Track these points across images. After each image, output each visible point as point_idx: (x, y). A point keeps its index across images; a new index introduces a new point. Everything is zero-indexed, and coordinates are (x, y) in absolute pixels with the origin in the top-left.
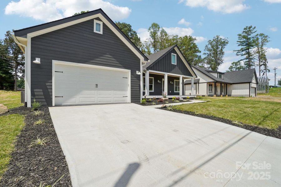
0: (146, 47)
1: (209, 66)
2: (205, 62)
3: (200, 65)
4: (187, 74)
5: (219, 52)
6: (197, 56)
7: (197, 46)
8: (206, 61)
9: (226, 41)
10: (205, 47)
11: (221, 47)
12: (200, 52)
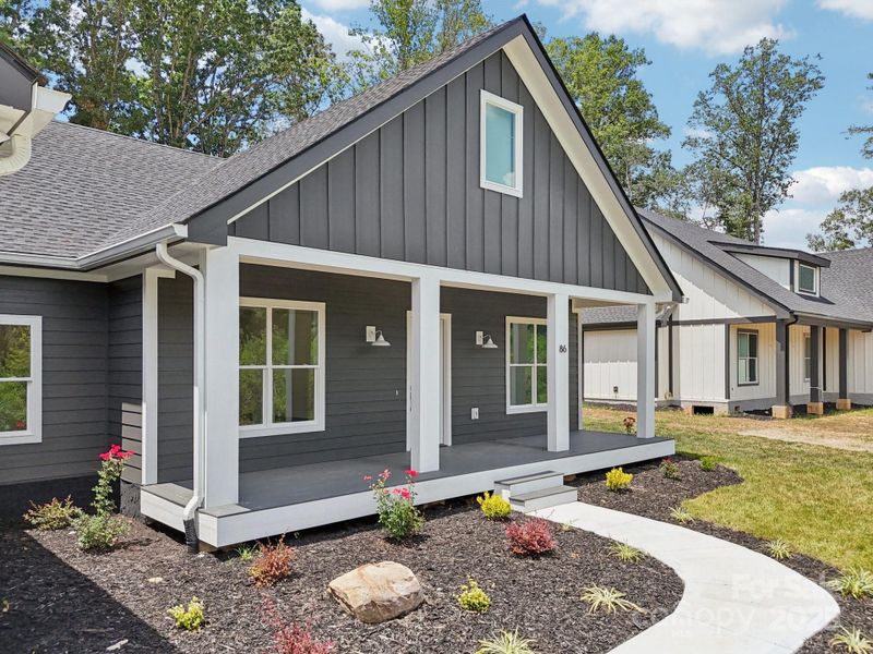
0: (357, 86)
1: (713, 211)
2: (694, 190)
3: (662, 203)
4: (620, 281)
5: (769, 137)
6: (645, 156)
7: (652, 101)
8: (699, 184)
9: (811, 76)
10: (696, 104)
11: (781, 108)
12: (667, 132)
